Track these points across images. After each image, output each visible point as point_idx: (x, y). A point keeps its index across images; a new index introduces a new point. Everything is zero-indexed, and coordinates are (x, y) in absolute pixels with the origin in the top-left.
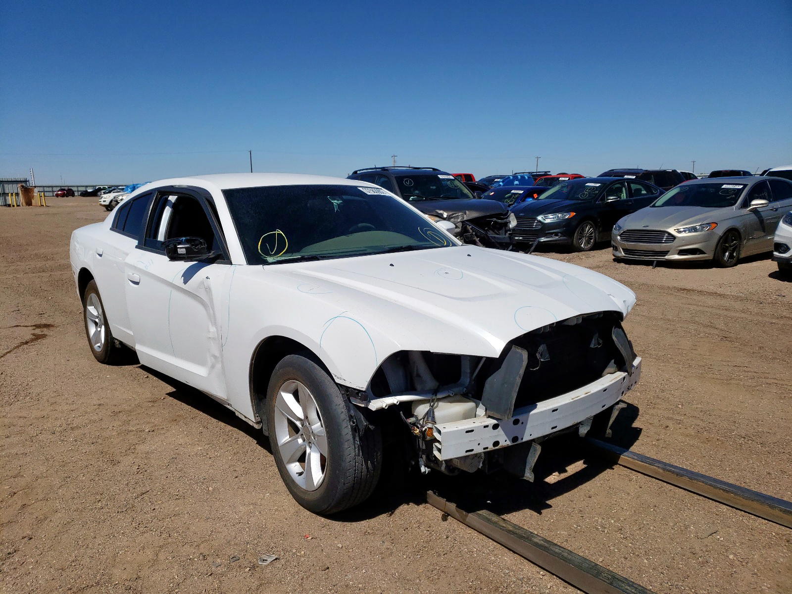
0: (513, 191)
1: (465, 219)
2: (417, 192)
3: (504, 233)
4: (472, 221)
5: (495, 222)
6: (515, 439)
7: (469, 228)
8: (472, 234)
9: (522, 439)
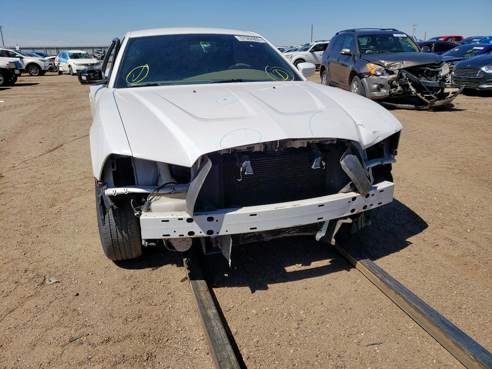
0: (475, 48)
1: (402, 67)
2: (372, 47)
3: (435, 80)
4: (408, 69)
5: (428, 70)
6: (210, 232)
7: (404, 74)
8: (406, 79)
9: (218, 233)
